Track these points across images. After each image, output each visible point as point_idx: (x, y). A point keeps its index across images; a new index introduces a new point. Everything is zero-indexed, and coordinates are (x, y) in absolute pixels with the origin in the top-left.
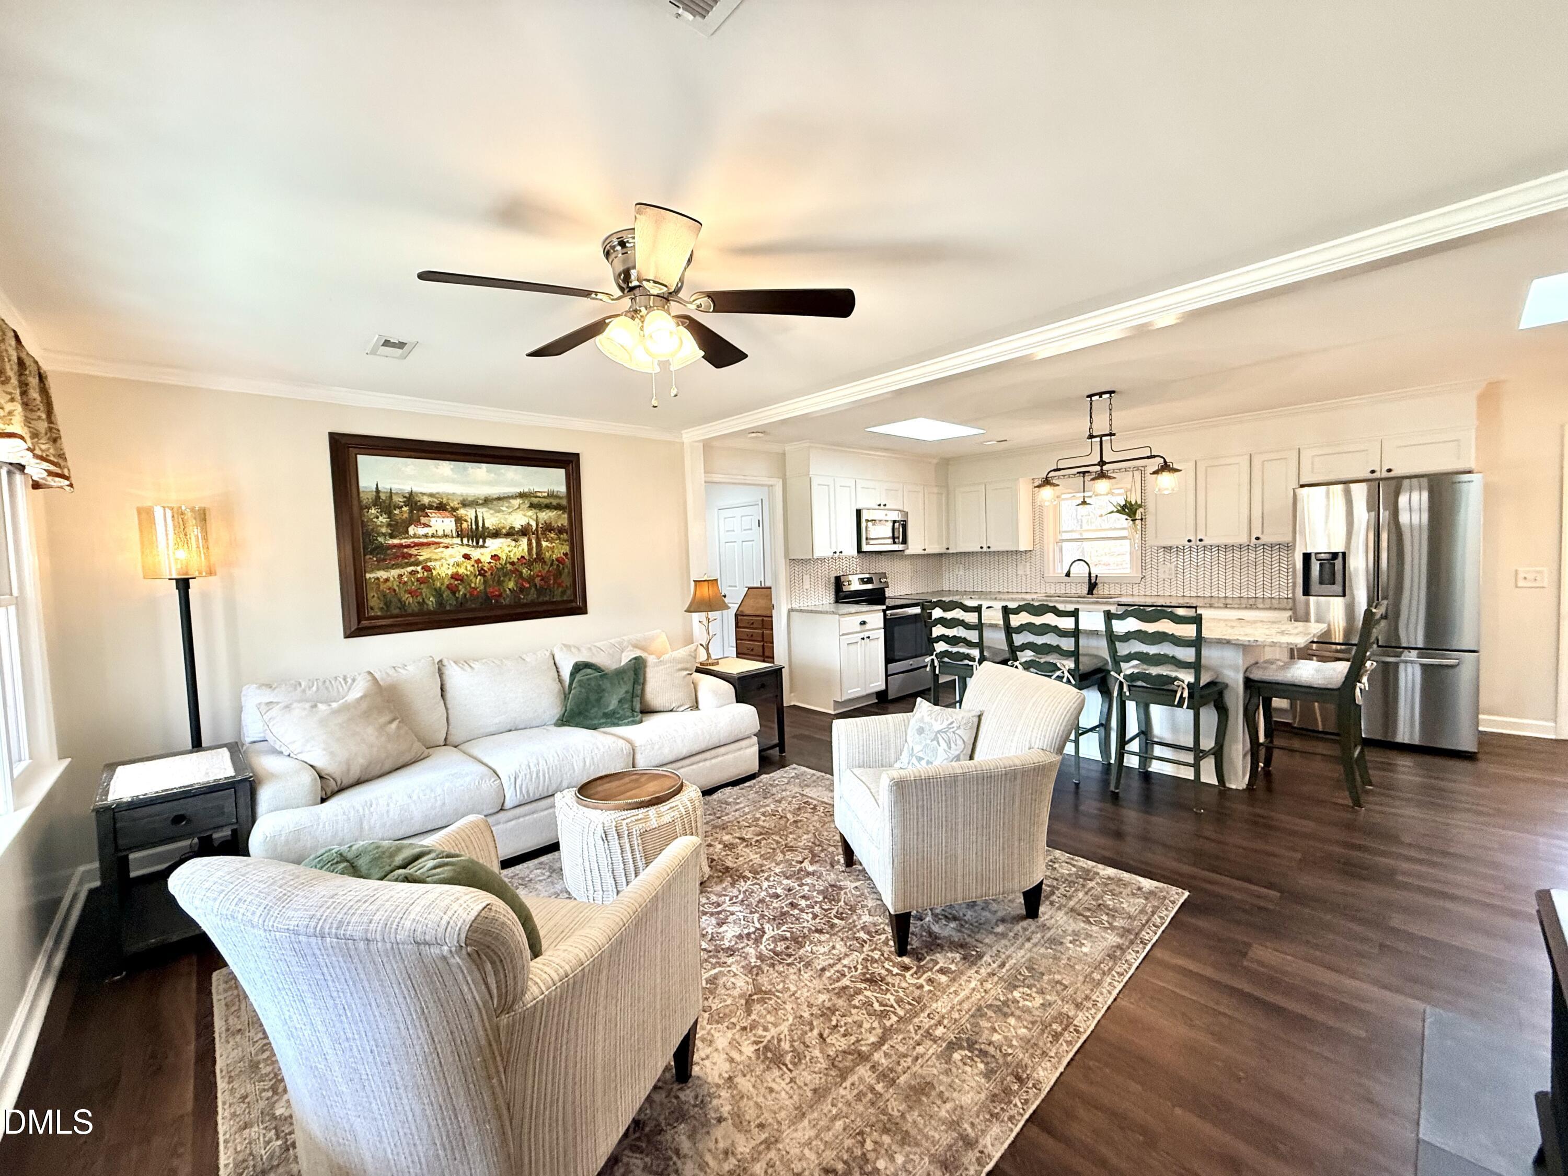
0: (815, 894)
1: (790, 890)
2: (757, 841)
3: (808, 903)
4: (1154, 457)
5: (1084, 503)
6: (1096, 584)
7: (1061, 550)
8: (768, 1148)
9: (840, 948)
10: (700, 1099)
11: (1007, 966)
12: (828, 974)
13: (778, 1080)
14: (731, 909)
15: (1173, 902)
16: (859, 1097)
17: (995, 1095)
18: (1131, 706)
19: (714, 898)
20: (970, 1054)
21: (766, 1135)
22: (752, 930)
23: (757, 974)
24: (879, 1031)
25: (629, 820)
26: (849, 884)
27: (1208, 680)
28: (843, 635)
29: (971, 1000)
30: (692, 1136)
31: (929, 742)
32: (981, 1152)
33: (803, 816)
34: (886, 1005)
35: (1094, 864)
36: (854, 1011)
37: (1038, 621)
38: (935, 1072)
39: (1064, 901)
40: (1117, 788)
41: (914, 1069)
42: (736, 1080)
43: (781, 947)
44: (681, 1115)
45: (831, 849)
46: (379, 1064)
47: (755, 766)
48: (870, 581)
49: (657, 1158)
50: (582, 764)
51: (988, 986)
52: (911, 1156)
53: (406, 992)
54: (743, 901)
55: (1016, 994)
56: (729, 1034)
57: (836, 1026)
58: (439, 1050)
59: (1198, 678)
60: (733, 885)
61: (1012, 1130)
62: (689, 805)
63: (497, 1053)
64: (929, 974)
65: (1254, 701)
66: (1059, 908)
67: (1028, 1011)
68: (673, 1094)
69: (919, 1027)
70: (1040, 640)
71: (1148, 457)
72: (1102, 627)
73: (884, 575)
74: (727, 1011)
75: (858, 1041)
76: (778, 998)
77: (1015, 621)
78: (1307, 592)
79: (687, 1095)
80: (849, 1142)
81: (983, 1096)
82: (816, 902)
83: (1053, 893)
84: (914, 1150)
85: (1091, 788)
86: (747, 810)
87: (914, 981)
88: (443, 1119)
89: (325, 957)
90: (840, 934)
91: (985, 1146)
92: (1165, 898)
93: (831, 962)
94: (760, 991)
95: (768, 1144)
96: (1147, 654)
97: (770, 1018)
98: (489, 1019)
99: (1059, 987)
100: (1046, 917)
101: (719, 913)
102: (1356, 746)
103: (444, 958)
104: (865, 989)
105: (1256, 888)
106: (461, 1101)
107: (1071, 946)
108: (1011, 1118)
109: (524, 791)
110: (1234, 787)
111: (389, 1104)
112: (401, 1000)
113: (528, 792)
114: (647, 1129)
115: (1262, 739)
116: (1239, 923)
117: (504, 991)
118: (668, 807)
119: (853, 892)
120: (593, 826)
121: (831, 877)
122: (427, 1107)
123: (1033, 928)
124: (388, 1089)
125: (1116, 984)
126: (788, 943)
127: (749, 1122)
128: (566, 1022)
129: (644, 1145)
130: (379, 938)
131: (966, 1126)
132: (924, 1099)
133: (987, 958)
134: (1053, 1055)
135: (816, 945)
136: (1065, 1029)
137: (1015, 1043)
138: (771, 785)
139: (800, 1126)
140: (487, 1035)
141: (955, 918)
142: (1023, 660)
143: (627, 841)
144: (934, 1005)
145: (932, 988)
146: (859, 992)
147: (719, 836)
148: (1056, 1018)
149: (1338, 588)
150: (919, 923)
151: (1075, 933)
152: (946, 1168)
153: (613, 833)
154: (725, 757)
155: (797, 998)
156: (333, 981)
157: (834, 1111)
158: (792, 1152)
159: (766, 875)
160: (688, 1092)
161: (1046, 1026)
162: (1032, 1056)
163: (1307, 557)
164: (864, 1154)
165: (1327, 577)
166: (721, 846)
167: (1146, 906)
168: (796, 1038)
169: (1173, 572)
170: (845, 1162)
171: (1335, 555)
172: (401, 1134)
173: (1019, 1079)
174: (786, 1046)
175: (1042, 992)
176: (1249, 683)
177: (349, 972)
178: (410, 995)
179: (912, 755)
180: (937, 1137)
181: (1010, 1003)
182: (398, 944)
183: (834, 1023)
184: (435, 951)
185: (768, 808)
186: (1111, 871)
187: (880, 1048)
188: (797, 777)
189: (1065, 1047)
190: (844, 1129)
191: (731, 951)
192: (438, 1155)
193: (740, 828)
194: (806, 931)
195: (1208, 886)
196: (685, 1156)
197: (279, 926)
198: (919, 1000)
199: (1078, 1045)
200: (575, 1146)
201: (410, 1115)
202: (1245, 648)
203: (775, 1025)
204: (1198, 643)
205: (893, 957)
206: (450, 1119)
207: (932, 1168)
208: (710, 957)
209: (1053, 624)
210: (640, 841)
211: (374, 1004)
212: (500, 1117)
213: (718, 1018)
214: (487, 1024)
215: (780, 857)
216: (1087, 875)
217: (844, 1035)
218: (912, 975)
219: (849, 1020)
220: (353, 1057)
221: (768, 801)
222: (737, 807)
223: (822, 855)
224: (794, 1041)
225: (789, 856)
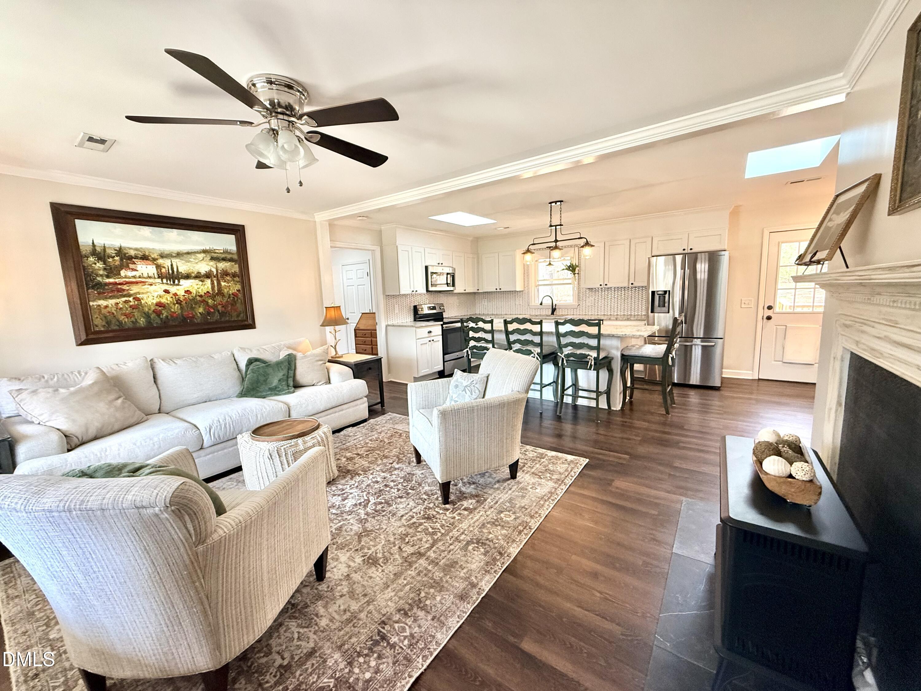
0: (399, 479)
1: (385, 478)
2: (367, 455)
3: (395, 484)
4: (582, 238)
5: (550, 264)
6: (555, 309)
7: (538, 290)
8: (368, 605)
9: (412, 504)
10: (330, 588)
11: (499, 503)
12: (404, 518)
13: (375, 572)
14: (351, 491)
15: (581, 465)
16: (419, 574)
17: (488, 562)
18: (568, 371)
19: (340, 487)
20: (477, 546)
21: (368, 599)
22: (363, 500)
23: (365, 523)
24: (431, 541)
25: (285, 446)
26: (418, 472)
27: (604, 356)
28: (418, 339)
29: (479, 521)
30: (325, 607)
31: (461, 392)
32: (480, 589)
33: (394, 440)
34: (435, 529)
35: (546, 450)
36: (418, 534)
37: (522, 327)
38: (459, 556)
39: (529, 469)
40: (560, 413)
41: (448, 557)
42: (351, 576)
43: (379, 507)
44: (319, 597)
45: (409, 455)
46: (118, 583)
47: (366, 414)
48: (434, 308)
49: (305, 620)
50: (255, 418)
51: (488, 513)
52: (444, 596)
53: (133, 539)
54: (357, 486)
55: (502, 515)
56: (348, 554)
57: (408, 542)
58: (159, 570)
59: (598, 355)
60: (351, 479)
61: (495, 577)
62: (323, 435)
63: (197, 568)
64: (459, 511)
65: (625, 366)
66: (527, 473)
67: (508, 522)
68: (315, 587)
69: (452, 537)
70: (523, 338)
71: (579, 238)
72: (553, 330)
73: (442, 305)
74: (347, 543)
75: (419, 548)
76: (377, 533)
77: (511, 327)
78: (652, 311)
79: (323, 587)
80: (412, 595)
81: (482, 564)
82: (400, 483)
83: (524, 466)
84: (446, 593)
85: (549, 414)
86: (361, 439)
87: (451, 515)
88: (165, 610)
89: (73, 523)
90: (412, 497)
91: (482, 586)
92: (577, 463)
93: (407, 511)
94: (365, 530)
95: (368, 603)
96: (575, 343)
97: (372, 543)
98: (191, 549)
99: (523, 509)
100: (520, 477)
101: (344, 494)
102: (668, 386)
103: (157, 515)
104: (425, 522)
105: (620, 455)
106: (176, 598)
107: (531, 490)
108: (495, 572)
109: (216, 436)
110: (615, 409)
111: (128, 606)
112: (129, 543)
113: (219, 436)
114: (299, 607)
115: (629, 384)
116: (610, 471)
117: (198, 531)
118: (310, 437)
119: (420, 476)
120: (262, 452)
121: (409, 470)
122: (153, 604)
123: (513, 483)
124: (126, 598)
125: (551, 505)
126: (383, 505)
127: (358, 594)
128: (242, 548)
129: (297, 615)
130: (110, 507)
131: (473, 578)
132: (453, 569)
133: (489, 500)
134: (518, 540)
135: (398, 504)
136: (524, 528)
137: (500, 537)
138: (376, 424)
139: (386, 592)
140: (190, 558)
141: (474, 483)
142: (514, 349)
143: (284, 458)
144: (460, 526)
145: (460, 518)
146: (421, 524)
147: (344, 454)
148: (520, 524)
149: (666, 309)
150: (455, 487)
151: (534, 484)
152: (462, 598)
153: (275, 455)
154: (347, 410)
155: (387, 532)
156: (81, 538)
157: (405, 582)
158: (381, 605)
159: (371, 472)
160: (323, 585)
161: (515, 528)
162: (508, 543)
163: (653, 293)
164: (420, 599)
165: (661, 303)
166: (345, 459)
167: (568, 468)
168: (385, 551)
169: (593, 302)
170: (410, 604)
171: (665, 292)
172: (138, 622)
173: (500, 554)
174: (380, 555)
175: (514, 513)
176: (623, 356)
177: (92, 531)
178: (135, 539)
179: (452, 400)
180: (458, 585)
181: (499, 520)
182: (124, 509)
183: (407, 541)
184: (150, 511)
185: (374, 437)
186: (554, 453)
187: (431, 549)
188: (391, 419)
189: (524, 536)
190: (410, 590)
191: (350, 513)
192: (163, 631)
193: (356, 449)
194: (393, 498)
195: (597, 456)
196: (321, 616)
197: (37, 508)
198: (452, 524)
199: (530, 535)
200: (252, 616)
201: (142, 610)
202: (621, 338)
203: (374, 546)
204: (598, 336)
205: (440, 505)
206: (169, 608)
207: (454, 600)
208: (338, 517)
209: (530, 329)
210: (293, 458)
211: (111, 548)
212: (202, 603)
213: (341, 547)
214: (190, 553)
215: (380, 462)
216: (542, 456)
217: (412, 546)
218: (450, 513)
219: (415, 538)
220: (100, 582)
221: (373, 433)
222: (355, 438)
223: (404, 459)
224: (385, 552)
225: (385, 461)
